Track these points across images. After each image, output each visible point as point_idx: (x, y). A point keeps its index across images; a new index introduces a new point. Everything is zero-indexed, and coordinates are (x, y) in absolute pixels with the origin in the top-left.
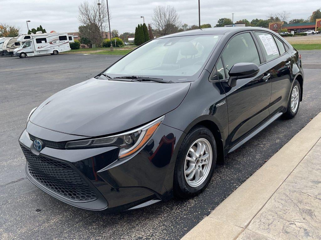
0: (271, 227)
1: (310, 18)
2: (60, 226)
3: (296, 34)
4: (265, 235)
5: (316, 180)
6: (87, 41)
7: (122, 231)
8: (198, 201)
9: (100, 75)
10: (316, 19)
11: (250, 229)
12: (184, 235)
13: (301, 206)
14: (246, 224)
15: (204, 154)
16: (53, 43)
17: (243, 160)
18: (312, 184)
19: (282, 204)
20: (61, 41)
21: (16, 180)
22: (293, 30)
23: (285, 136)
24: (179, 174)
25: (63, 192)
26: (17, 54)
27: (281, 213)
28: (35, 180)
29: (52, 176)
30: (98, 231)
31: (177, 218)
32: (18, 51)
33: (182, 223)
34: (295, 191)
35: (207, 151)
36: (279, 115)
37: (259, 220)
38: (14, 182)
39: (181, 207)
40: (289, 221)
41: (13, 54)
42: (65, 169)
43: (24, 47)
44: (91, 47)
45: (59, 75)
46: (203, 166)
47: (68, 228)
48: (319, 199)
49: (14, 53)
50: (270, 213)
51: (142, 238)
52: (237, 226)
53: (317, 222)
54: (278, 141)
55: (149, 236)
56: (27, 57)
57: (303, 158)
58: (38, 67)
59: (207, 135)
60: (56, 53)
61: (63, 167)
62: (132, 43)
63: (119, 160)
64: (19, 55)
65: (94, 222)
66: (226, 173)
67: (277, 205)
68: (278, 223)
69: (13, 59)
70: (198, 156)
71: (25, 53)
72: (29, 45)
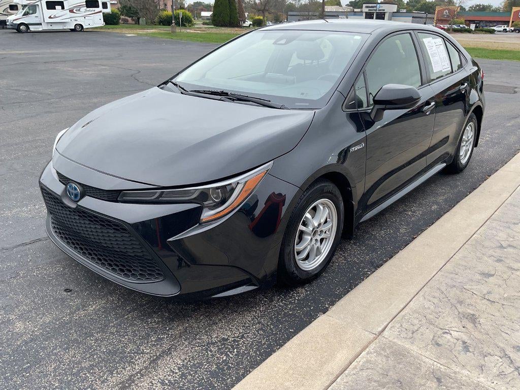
0: (417, 336)
1: (503, 4)
2: (103, 316)
3: (478, 30)
4: (407, 346)
5: (487, 272)
6: (132, 12)
7: (198, 327)
8: (310, 291)
9: (166, 83)
10: (513, 8)
11: (385, 336)
12: (288, 339)
13: (461, 309)
14: (380, 329)
15: (326, 222)
16: (74, 11)
17: (380, 233)
18: (480, 278)
19: (434, 304)
20: (88, 9)
21: (28, 241)
22: (473, 22)
23: (446, 200)
24: (287, 251)
25: (110, 265)
26: (12, 25)
27: (431, 317)
28: (63, 244)
29: (94, 241)
30: (162, 327)
31: (279, 314)
32: (14, 20)
33: (286, 321)
34: (454, 286)
35: (330, 219)
36: (440, 166)
37: (399, 325)
38: (26, 244)
39: (285, 298)
40: (442, 329)
41: (6, 25)
42: (118, 232)
43: (26, 14)
44: (137, 22)
45: (86, 68)
46: (322, 240)
47: (116, 320)
48: (488, 300)
49: (7, 23)
50: (415, 315)
51: (227, 339)
52: (366, 331)
53: (481, 332)
54: (434, 207)
55: (238, 337)
56: (29, 31)
57: (470, 237)
58: (49, 51)
59: (332, 193)
60: (79, 29)
61: (114, 229)
62: (208, 21)
63: (201, 224)
64: (16, 28)
65: (155, 312)
66: (355, 253)
67: (427, 304)
68: (427, 330)
69: (6, 33)
70: (316, 225)
71: (26, 24)
72: (34, 12)
